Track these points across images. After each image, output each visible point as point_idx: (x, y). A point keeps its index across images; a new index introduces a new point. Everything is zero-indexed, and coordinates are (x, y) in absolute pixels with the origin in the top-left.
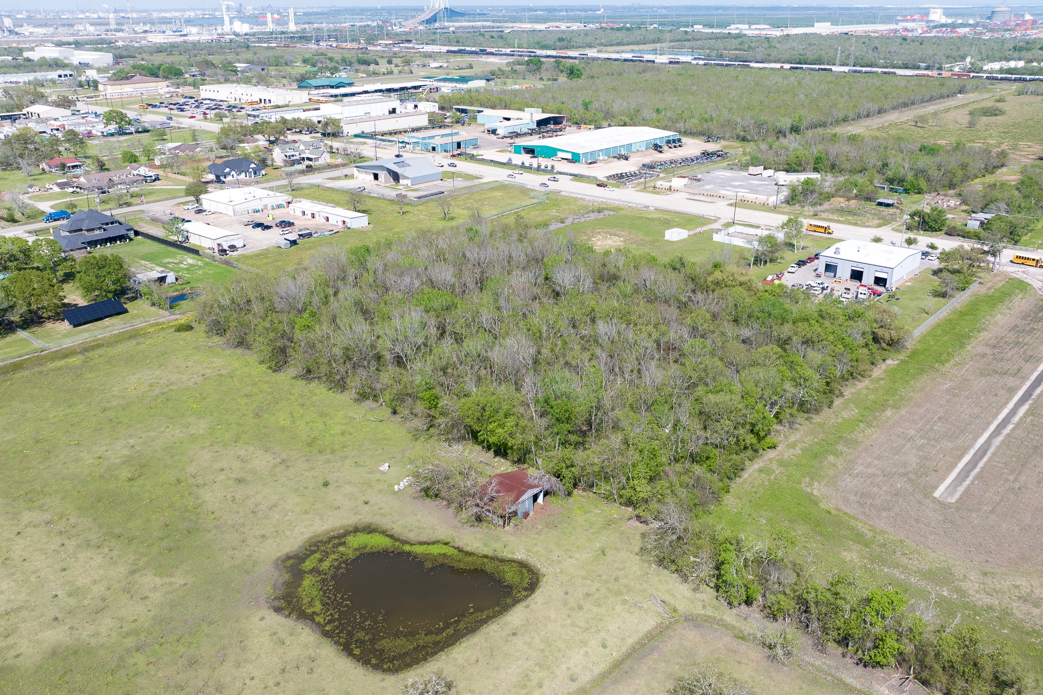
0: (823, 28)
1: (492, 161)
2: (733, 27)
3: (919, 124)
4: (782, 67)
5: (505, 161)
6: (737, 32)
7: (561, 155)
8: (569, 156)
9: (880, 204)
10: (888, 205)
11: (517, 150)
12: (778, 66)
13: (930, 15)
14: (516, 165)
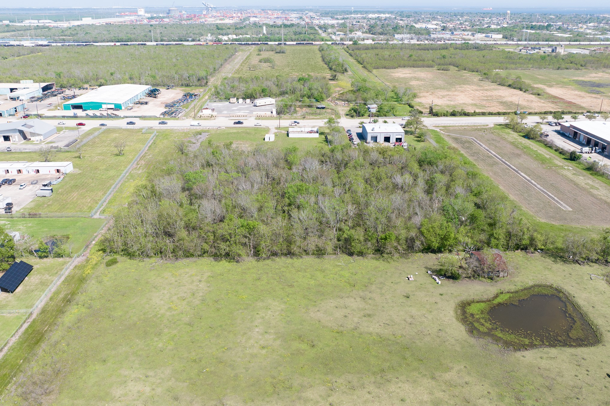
0: (87, 21)
1: (64, 117)
2: (27, 21)
3: (251, 69)
4: (115, 44)
5: (72, 115)
6: (42, 24)
7: (104, 106)
8: (113, 106)
9: (319, 108)
10: (323, 108)
11: (66, 107)
12: (112, 44)
13: (138, 12)
14: (82, 117)
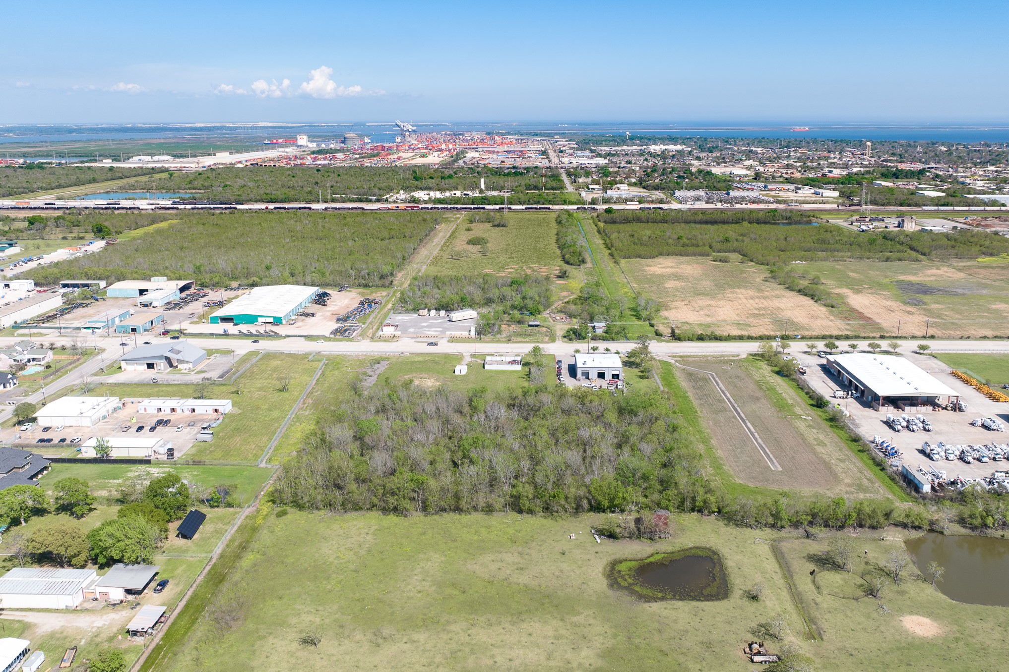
0: (223, 158)
1: (212, 334)
3: (454, 257)
4: (267, 208)
5: (221, 332)
7: (260, 320)
8: (271, 320)
9: (531, 326)
10: (537, 326)
11: (214, 320)
12: (263, 206)
14: (234, 335)
